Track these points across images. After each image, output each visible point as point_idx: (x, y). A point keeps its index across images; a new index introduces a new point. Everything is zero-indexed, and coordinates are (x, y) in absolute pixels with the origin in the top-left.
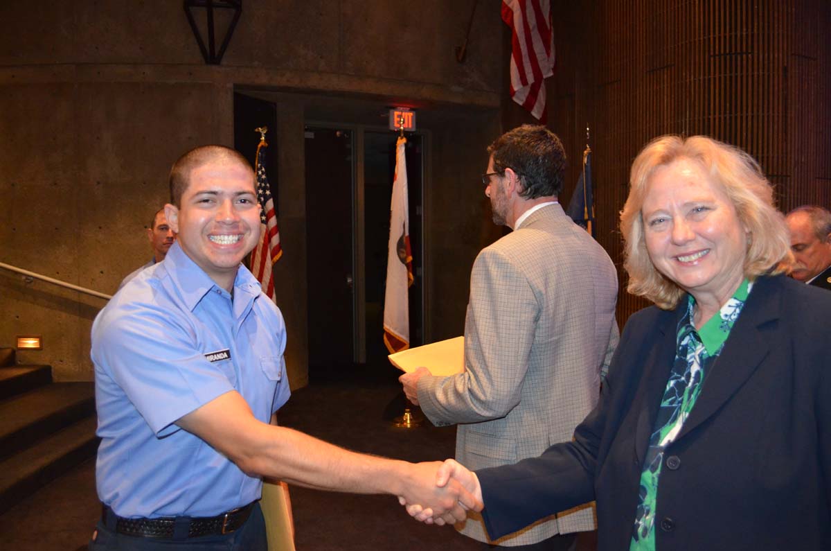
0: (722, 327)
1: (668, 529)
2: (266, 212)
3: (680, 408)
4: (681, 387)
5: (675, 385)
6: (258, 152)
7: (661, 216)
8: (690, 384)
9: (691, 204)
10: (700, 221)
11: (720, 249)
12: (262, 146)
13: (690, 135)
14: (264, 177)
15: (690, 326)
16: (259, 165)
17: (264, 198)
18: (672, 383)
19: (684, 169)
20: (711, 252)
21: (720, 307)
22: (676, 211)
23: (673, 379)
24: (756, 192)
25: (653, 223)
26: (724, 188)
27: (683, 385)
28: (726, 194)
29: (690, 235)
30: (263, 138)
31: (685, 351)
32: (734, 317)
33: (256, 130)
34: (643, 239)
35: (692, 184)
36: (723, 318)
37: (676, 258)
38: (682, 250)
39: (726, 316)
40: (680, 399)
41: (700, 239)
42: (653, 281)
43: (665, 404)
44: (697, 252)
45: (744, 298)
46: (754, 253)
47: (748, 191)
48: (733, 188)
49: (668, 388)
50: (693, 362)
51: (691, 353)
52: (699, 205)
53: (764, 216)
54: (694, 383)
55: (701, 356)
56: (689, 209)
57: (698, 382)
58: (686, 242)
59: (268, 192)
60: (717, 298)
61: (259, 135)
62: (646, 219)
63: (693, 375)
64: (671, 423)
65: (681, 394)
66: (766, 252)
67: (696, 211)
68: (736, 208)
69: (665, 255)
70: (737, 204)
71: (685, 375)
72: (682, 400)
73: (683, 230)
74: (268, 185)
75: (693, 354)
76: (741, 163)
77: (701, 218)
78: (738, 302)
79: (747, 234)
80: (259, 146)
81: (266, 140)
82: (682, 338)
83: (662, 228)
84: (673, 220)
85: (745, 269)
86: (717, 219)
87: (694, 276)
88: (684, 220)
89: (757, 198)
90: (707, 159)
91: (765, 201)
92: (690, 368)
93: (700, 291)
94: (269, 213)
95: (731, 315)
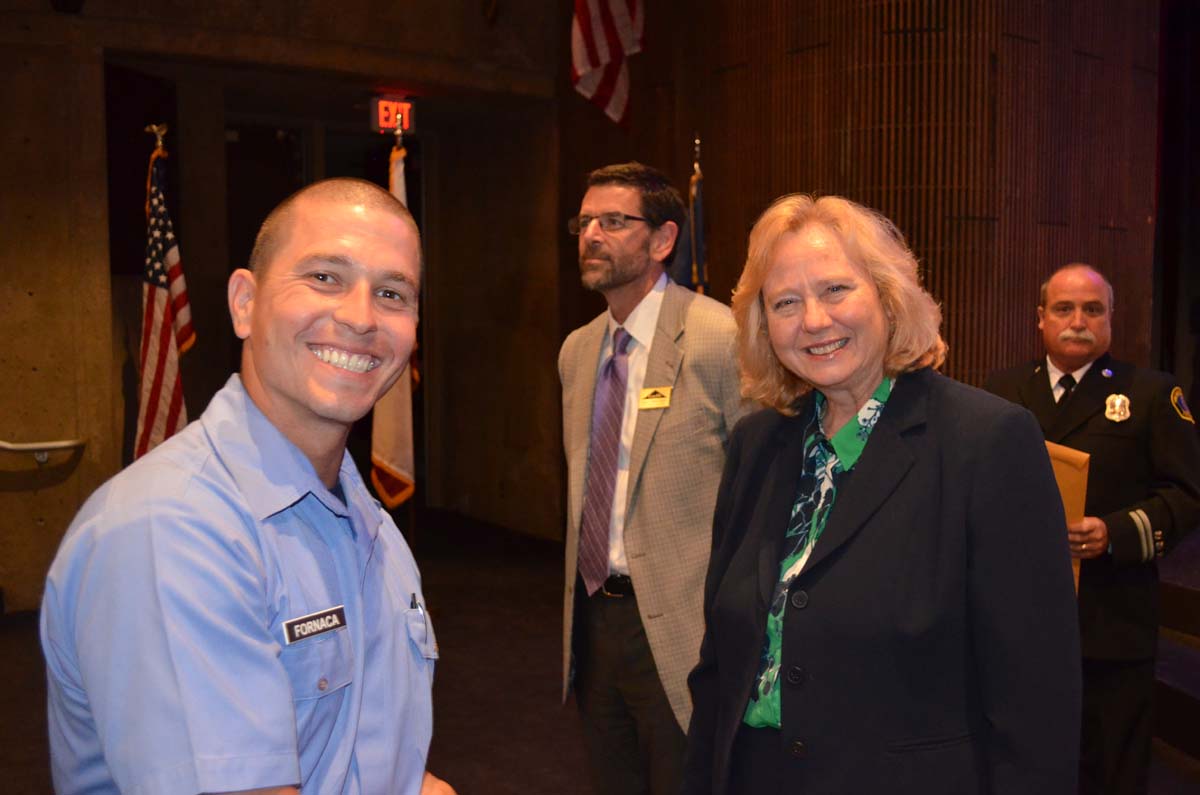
0: (860, 434)
1: (795, 680)
2: (168, 269)
3: (807, 535)
4: (809, 509)
5: (802, 508)
6: (150, 167)
7: (788, 297)
8: (820, 506)
9: (826, 282)
10: (837, 303)
11: (861, 339)
12: (158, 158)
13: (824, 195)
14: (162, 209)
15: (820, 433)
16: (154, 189)
17: (164, 246)
18: (799, 507)
19: (816, 238)
20: (850, 343)
21: (857, 411)
22: (809, 292)
23: (800, 502)
24: (902, 269)
25: (778, 305)
26: (863, 263)
27: (813, 506)
28: (866, 271)
29: (827, 321)
30: (160, 143)
31: (812, 465)
32: (873, 422)
33: (147, 129)
34: (764, 326)
35: (826, 257)
36: (861, 423)
37: (808, 350)
38: (816, 340)
39: (865, 420)
40: (807, 525)
41: (837, 325)
42: (774, 380)
43: (791, 533)
44: (833, 342)
45: (886, 399)
46: (898, 342)
47: (892, 267)
48: (874, 263)
49: (794, 514)
50: (823, 479)
51: (820, 466)
52: (836, 284)
53: (909, 297)
54: (823, 505)
55: (834, 470)
56: (823, 290)
57: (830, 503)
58: (822, 330)
59: (170, 236)
60: (853, 396)
61: (153, 137)
62: (769, 300)
63: (823, 494)
64: (795, 554)
65: (809, 518)
66: (910, 342)
67: (833, 290)
68: (878, 288)
69: (793, 348)
70: (879, 283)
71: (813, 494)
72: (810, 526)
73: (816, 314)
74: (170, 223)
75: (824, 468)
76: (880, 231)
77: (837, 299)
78: (879, 404)
79: (889, 319)
80: (154, 156)
81: (166, 146)
82: (810, 450)
83: (791, 312)
84: (803, 301)
85: (885, 363)
86: (858, 301)
87: (828, 372)
88: (817, 302)
89: (901, 275)
90: (845, 226)
91: (910, 279)
92: (819, 486)
93: (835, 390)
94: (173, 269)
95: (870, 420)
